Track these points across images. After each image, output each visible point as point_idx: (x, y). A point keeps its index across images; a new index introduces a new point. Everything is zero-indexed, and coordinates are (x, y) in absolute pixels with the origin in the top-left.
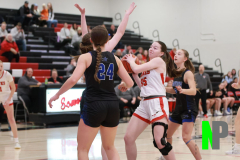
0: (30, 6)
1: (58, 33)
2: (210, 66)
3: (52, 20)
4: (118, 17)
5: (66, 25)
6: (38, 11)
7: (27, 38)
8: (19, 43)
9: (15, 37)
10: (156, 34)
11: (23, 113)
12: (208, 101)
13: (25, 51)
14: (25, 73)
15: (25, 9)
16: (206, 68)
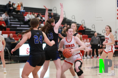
0: (11, 3)
1: (25, 17)
2: (100, 33)
3: (22, 10)
4: (55, 9)
5: (29, 13)
6: (15, 6)
7: (10, 19)
8: (6, 21)
9: (4, 19)
10: (73, 17)
11: (8, 55)
12: (99, 50)
13: (9, 25)
14: (9, 36)
15: (9, 5)
16: (98, 34)
